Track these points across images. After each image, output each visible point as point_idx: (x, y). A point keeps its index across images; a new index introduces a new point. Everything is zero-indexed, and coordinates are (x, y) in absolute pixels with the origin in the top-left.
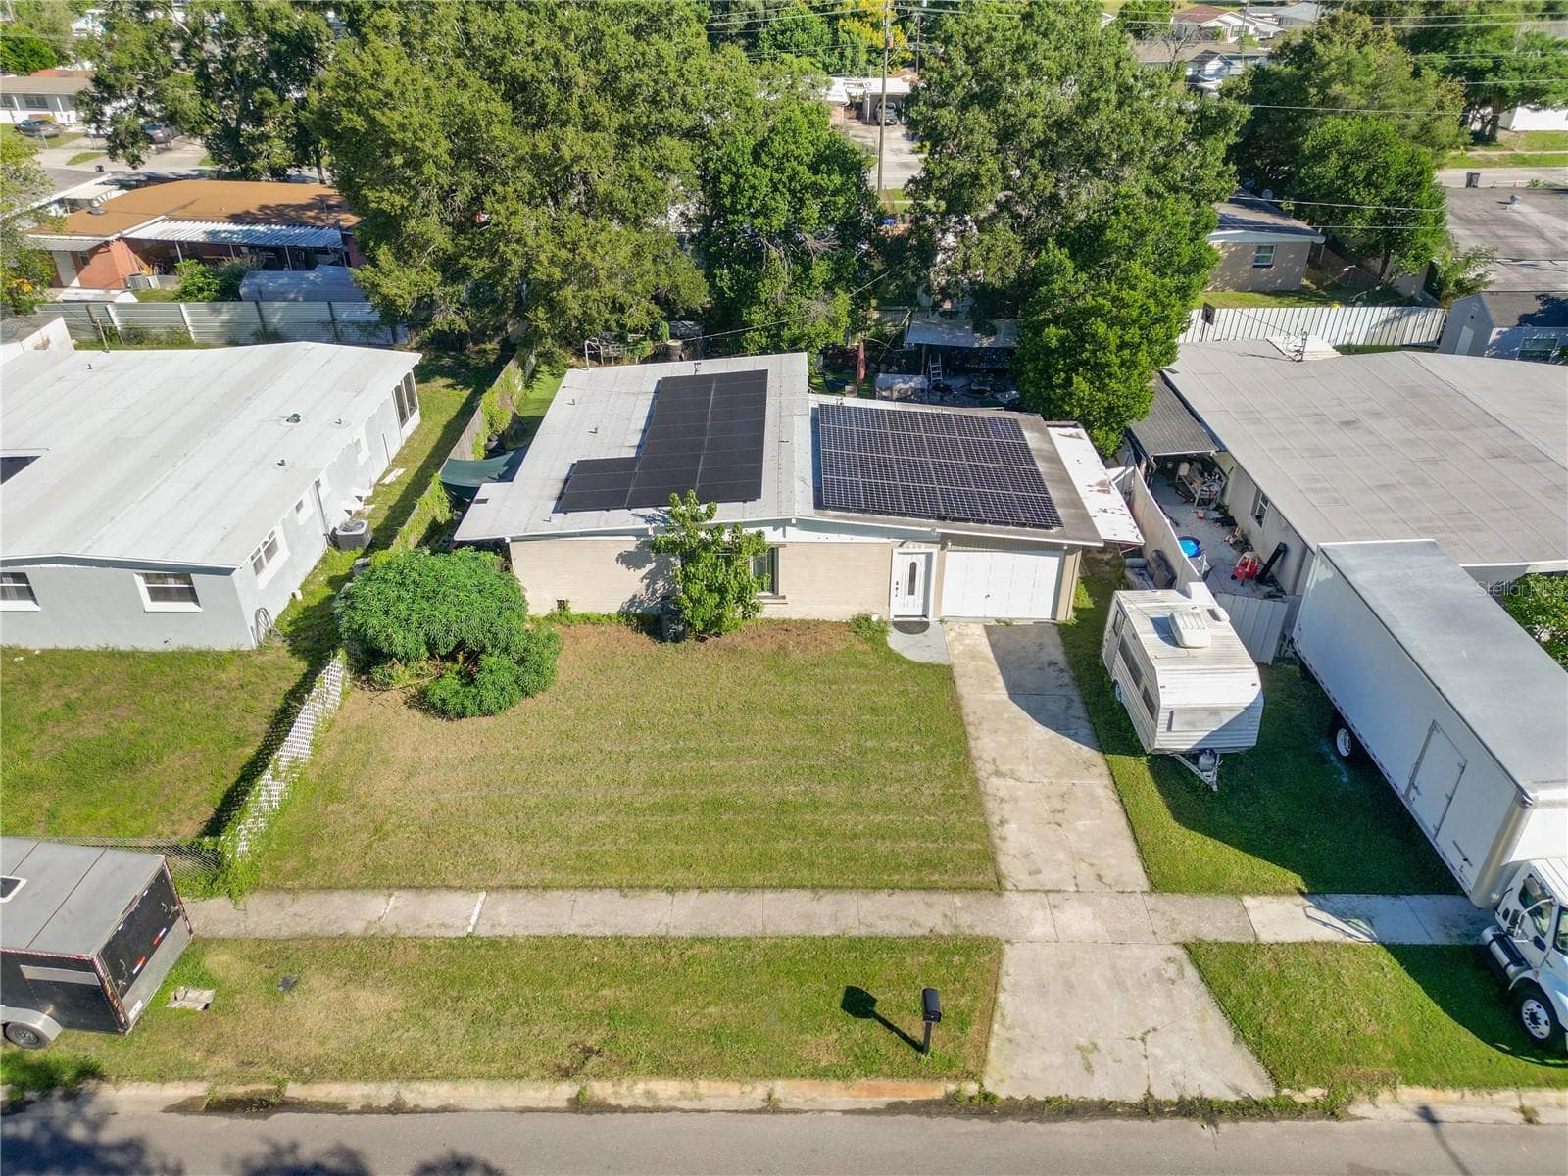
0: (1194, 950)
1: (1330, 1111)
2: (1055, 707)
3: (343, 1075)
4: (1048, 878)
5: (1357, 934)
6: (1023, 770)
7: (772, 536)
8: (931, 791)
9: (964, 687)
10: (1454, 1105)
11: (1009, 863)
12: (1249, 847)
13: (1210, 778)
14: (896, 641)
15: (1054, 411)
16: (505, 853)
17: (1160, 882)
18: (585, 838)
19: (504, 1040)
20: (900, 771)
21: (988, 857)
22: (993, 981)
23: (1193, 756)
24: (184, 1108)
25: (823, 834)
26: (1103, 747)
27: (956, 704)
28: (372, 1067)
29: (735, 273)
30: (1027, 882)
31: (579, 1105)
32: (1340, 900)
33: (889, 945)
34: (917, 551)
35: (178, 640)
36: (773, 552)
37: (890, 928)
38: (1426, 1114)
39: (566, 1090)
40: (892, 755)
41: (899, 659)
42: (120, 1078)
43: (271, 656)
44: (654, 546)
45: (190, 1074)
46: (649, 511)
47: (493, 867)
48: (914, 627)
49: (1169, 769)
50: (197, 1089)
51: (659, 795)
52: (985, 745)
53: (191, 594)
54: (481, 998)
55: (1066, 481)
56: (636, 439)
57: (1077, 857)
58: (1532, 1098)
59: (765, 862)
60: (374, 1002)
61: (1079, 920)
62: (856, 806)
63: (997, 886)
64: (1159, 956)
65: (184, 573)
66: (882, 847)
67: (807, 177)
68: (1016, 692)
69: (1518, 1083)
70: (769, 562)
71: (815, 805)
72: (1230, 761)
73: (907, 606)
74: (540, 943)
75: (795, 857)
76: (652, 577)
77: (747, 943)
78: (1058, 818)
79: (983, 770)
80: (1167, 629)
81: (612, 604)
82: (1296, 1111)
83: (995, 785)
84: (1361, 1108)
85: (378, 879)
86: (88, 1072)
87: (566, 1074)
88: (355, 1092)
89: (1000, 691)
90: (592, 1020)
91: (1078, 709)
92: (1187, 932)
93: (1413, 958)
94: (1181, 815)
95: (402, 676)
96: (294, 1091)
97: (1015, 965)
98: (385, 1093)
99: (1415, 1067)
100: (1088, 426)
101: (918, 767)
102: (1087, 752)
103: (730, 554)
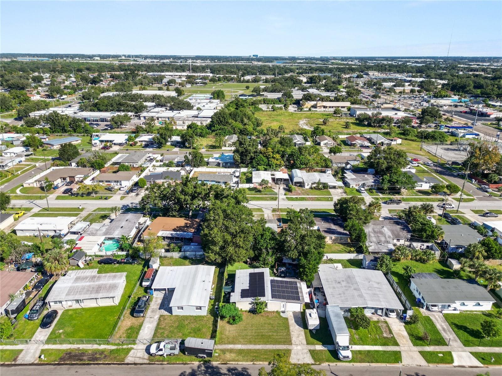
0: (310, 350)
1: (319, 364)
2: (299, 323)
3: (232, 361)
4: (297, 343)
5: (326, 349)
6: (295, 331)
7: (267, 301)
8: (285, 334)
9: (289, 321)
10: (331, 364)
11: (293, 342)
12: (317, 340)
13: (314, 332)
14: (282, 314)
15: (302, 280)
16: (242, 340)
17: (308, 344)
18: (250, 339)
19: (246, 358)
20: (282, 331)
21: (291, 341)
22: (290, 353)
23: (313, 330)
24: (219, 364)
25: (274, 339)
26: (304, 329)
27: (288, 323)
28: (234, 360)
29: (258, 252)
30: (294, 344)
31: (253, 364)
32: (325, 346)
33: (281, 350)
34: (284, 303)
35: (200, 314)
36: (267, 303)
37: (281, 348)
38: (329, 365)
39: (252, 363)
40: (281, 330)
41: (282, 317)
42: (213, 361)
43: (208, 316)
44: (253, 303)
45: (218, 361)
46: (253, 298)
47: (241, 342)
48: (284, 312)
49: (311, 331)
50: (220, 362)
51: (256, 334)
52: (291, 328)
53: (201, 309)
54: (243, 355)
55: (302, 292)
56: (248, 285)
57: (300, 341)
58: (337, 363)
59: (268, 342)
60: (233, 355)
61: (299, 347)
62: (277, 336)
63: (291, 344)
64: (306, 351)
65: (201, 307)
66: (280, 340)
67: (268, 241)
68: (296, 321)
69: (336, 362)
70: (266, 305)
71: (273, 335)
72: (317, 330)
73: (283, 309)
74: (247, 350)
75: (271, 341)
76: (253, 306)
77: (267, 350)
78: (298, 337)
79: (291, 331)
80: (310, 315)
81: (248, 309)
82: (316, 364)
83: (292, 333)
84: (322, 364)
85: (229, 343)
86: (210, 361)
87: (252, 361)
88: (234, 363)
89: (293, 321)
90: (254, 357)
91: (302, 324)
92: (309, 349)
93: (330, 351)
94: (311, 336)
95: (226, 320)
96: (228, 363)
97: (293, 352)
98: (236, 363)
99: (328, 361)
100: (306, 282)
101: (284, 331)
102: (302, 329)
103: (263, 303)
